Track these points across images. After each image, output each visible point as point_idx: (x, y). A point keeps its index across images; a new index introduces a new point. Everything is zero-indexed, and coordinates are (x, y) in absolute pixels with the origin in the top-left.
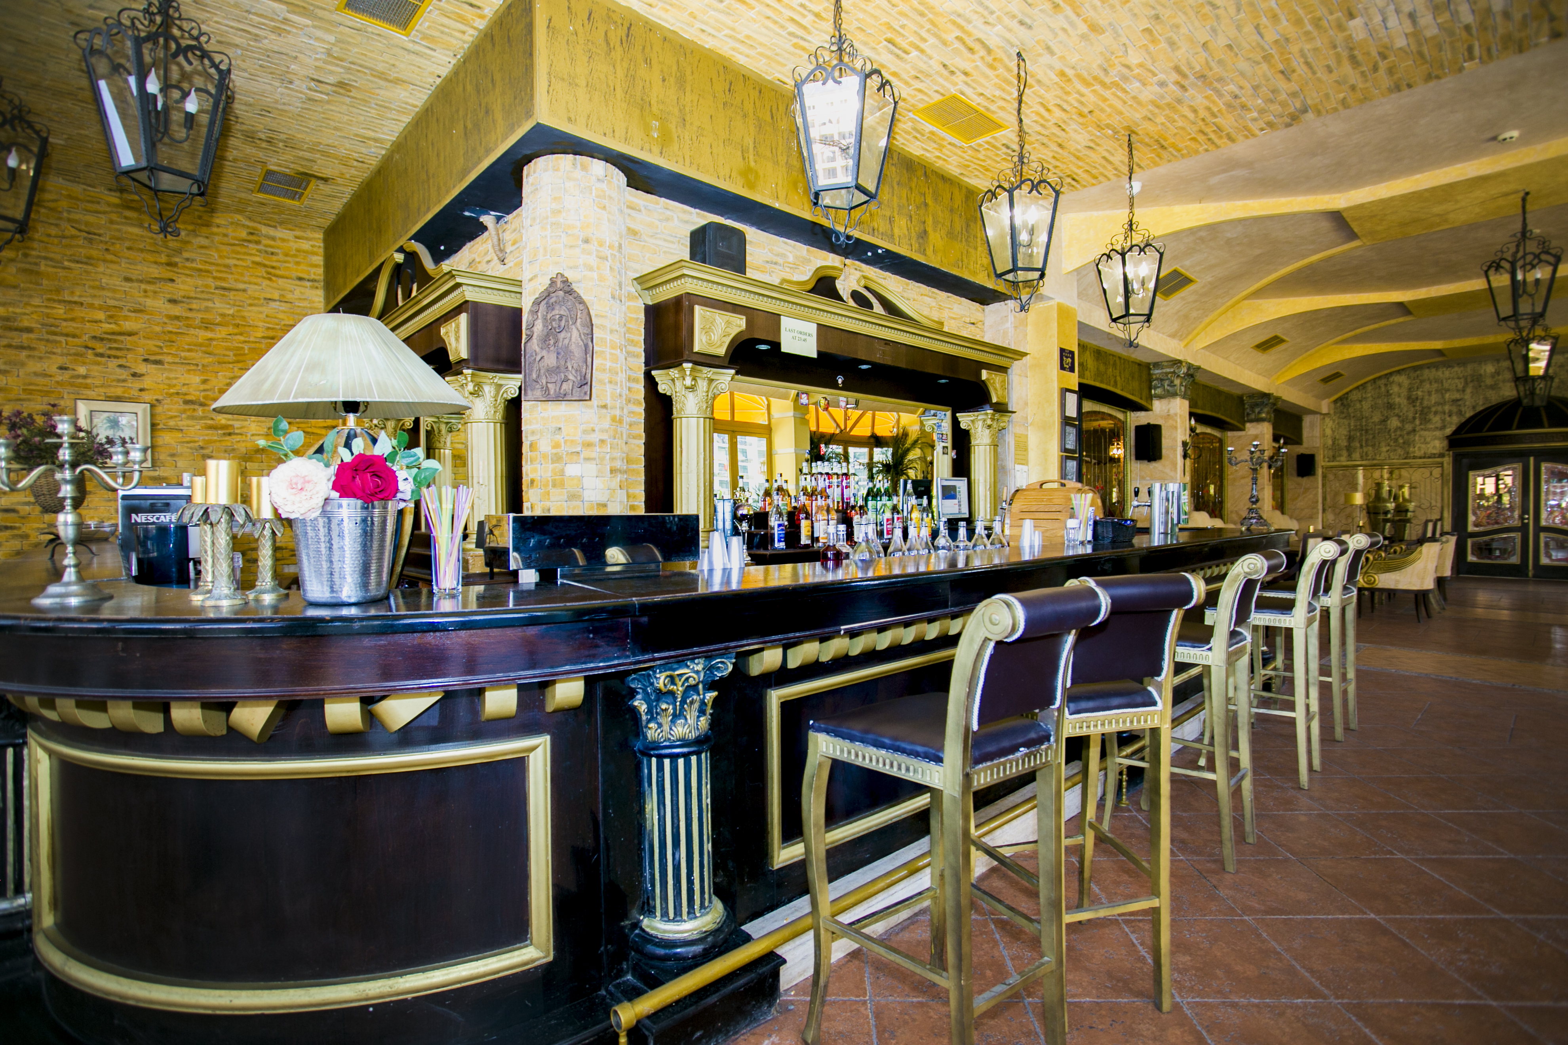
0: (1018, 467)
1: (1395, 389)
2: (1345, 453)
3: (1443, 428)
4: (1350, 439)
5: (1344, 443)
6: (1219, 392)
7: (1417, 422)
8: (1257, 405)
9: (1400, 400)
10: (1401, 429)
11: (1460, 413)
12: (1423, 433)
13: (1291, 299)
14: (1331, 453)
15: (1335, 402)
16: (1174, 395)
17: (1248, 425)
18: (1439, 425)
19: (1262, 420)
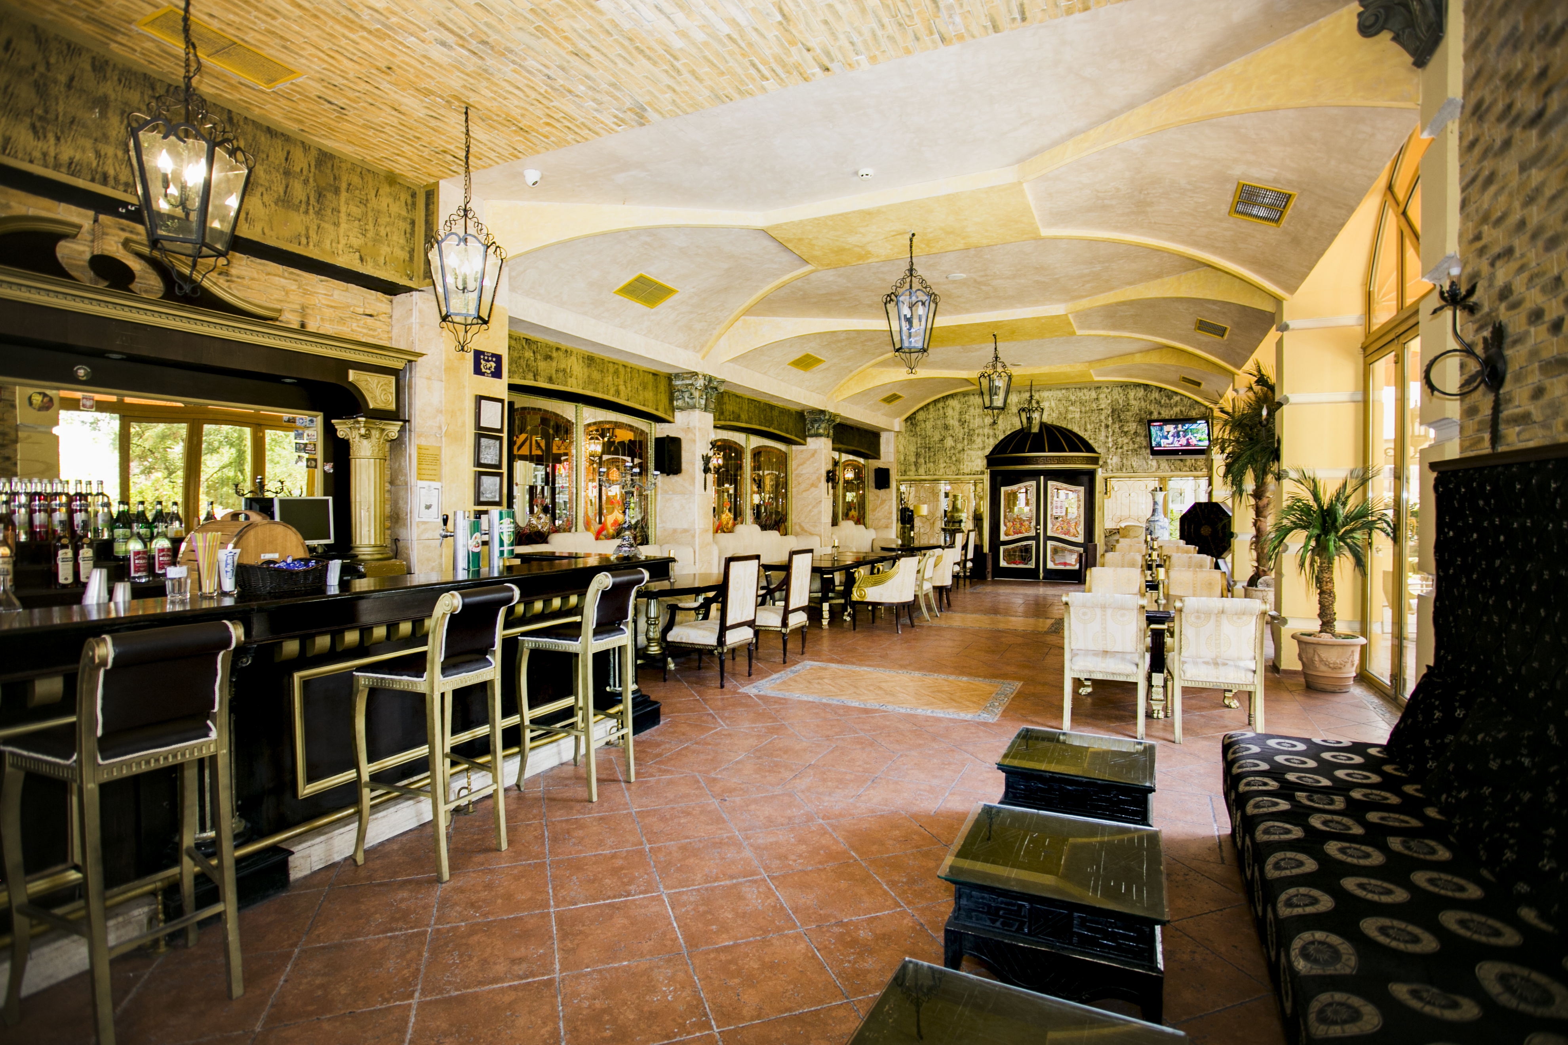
0: (421, 483)
1: (950, 412)
2: (913, 468)
3: (984, 448)
4: (918, 455)
5: (913, 459)
6: (772, 407)
7: (966, 442)
8: (816, 421)
9: (953, 422)
10: (954, 448)
11: (995, 436)
12: (969, 452)
13: (807, 319)
14: (903, 468)
15: (906, 420)
16: (694, 407)
17: (809, 440)
18: (981, 446)
19: (820, 435)
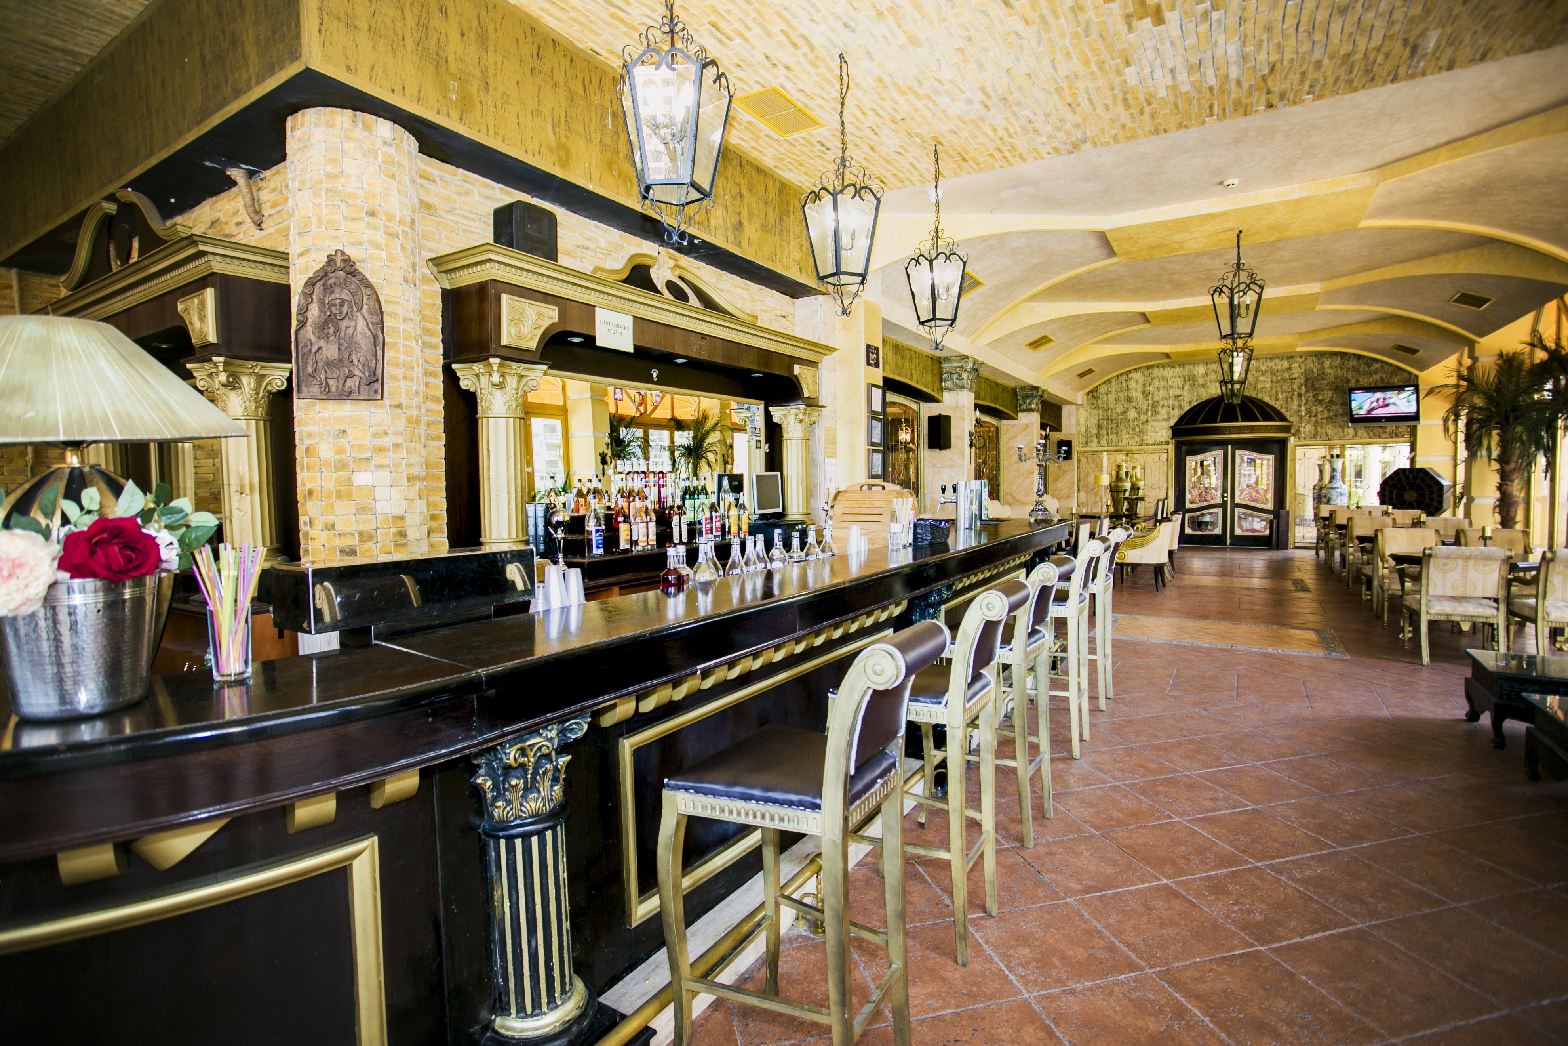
0: (827, 460)
1: (1133, 385)
2: (1095, 440)
3: (1168, 419)
4: (1099, 427)
5: (1094, 431)
6: (998, 385)
7: (1150, 413)
8: (1027, 396)
9: (1137, 394)
10: (1138, 420)
11: (1180, 407)
12: (1154, 423)
13: (1059, 304)
14: (1084, 440)
15: (1088, 394)
16: (962, 387)
17: (1020, 414)
18: (1165, 417)
19: (1032, 410)
